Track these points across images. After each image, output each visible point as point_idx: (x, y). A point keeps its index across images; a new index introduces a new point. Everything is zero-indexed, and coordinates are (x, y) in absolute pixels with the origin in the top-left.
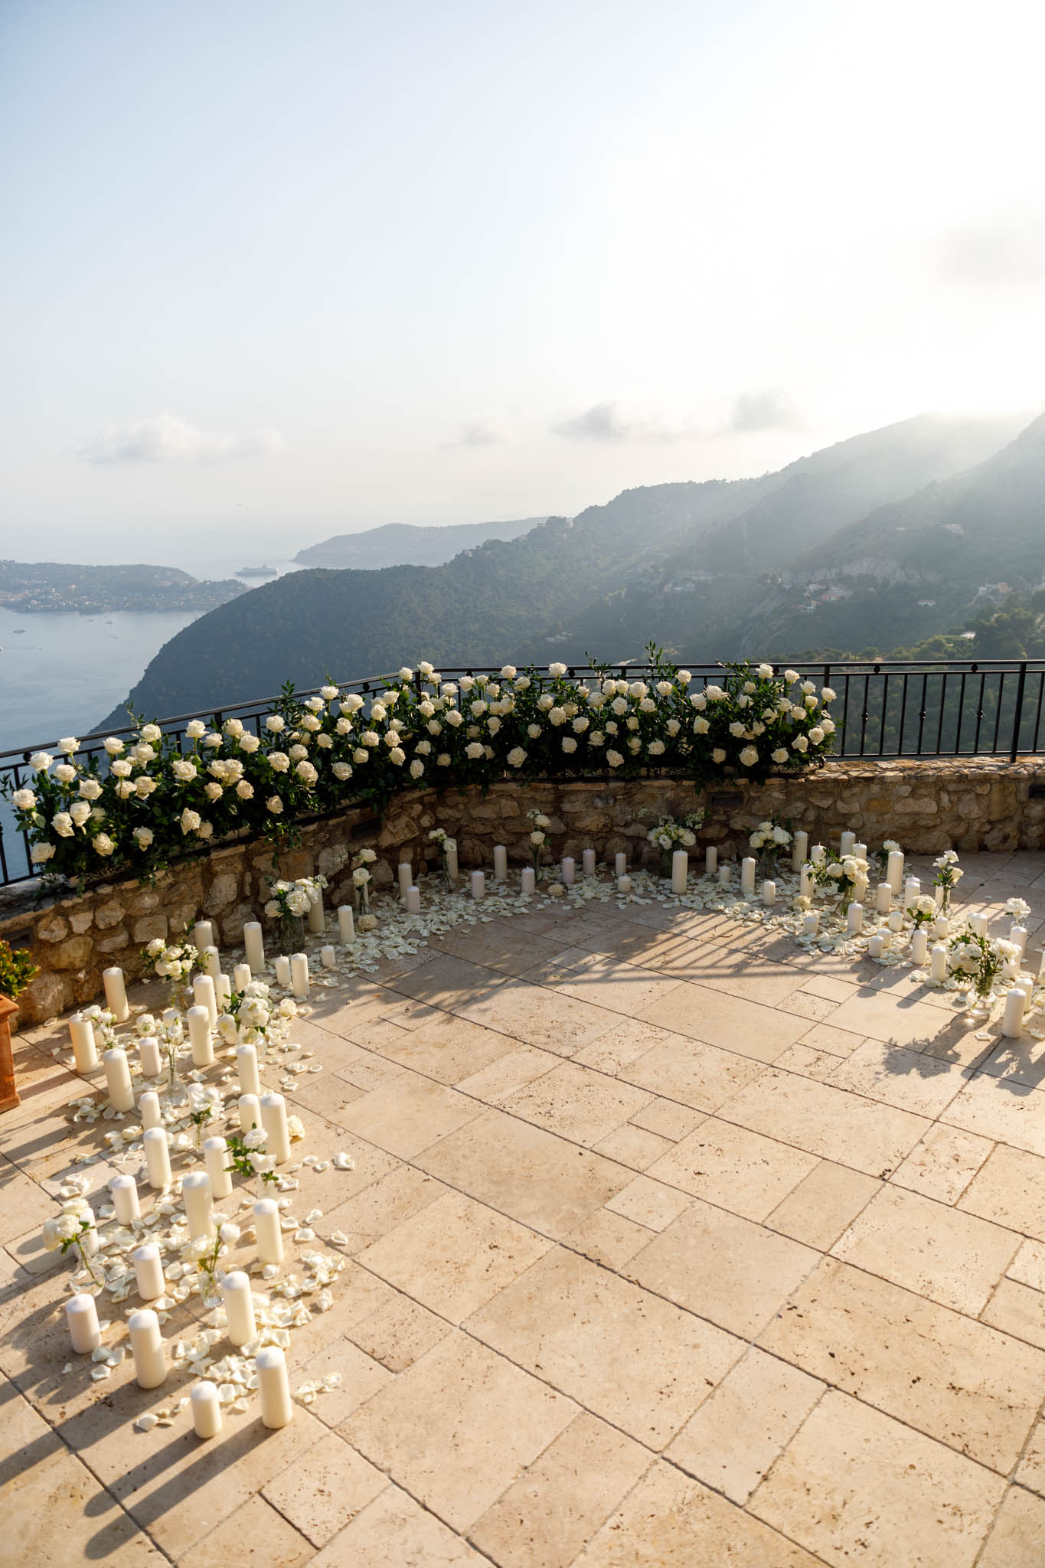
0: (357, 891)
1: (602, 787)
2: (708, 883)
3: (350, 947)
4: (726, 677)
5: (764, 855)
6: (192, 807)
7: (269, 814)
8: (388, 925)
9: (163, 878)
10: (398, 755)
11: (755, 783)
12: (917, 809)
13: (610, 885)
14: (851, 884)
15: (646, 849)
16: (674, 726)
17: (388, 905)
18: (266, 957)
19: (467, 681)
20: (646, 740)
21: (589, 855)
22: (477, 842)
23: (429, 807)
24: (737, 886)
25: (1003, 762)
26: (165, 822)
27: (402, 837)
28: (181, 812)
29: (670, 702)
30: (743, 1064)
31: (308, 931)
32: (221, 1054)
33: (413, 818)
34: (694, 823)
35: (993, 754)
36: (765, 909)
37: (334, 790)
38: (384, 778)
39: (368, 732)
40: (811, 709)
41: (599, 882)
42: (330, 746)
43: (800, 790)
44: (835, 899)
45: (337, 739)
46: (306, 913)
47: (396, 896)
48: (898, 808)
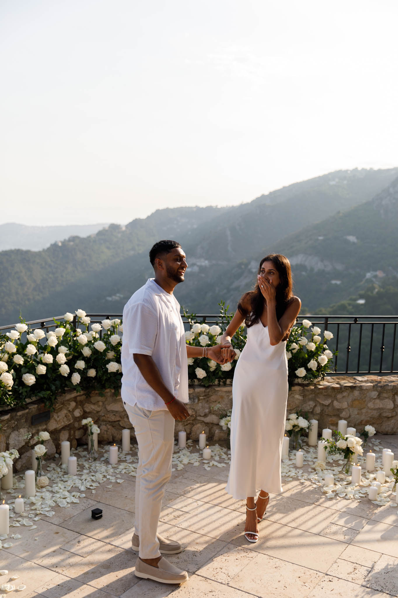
0: (36, 460)
3: (33, 499)
5: (292, 436)
8: (57, 483)
10: (65, 370)
12: (381, 406)
13: (197, 454)
14: (352, 453)
15: (217, 431)
17: (54, 469)
19: (107, 323)
22: (109, 427)
23: (80, 404)
27: (63, 423)
30: (308, 573)
31: (3, 489)
33: (69, 411)
36: (298, 470)
37: (22, 392)
38: (54, 384)
39: (46, 354)
40: (318, 343)
41: (191, 452)
42: (22, 363)
43: (311, 394)
44: (341, 462)
45: (26, 358)
46: (4, 476)
47: (60, 464)
48: (371, 405)
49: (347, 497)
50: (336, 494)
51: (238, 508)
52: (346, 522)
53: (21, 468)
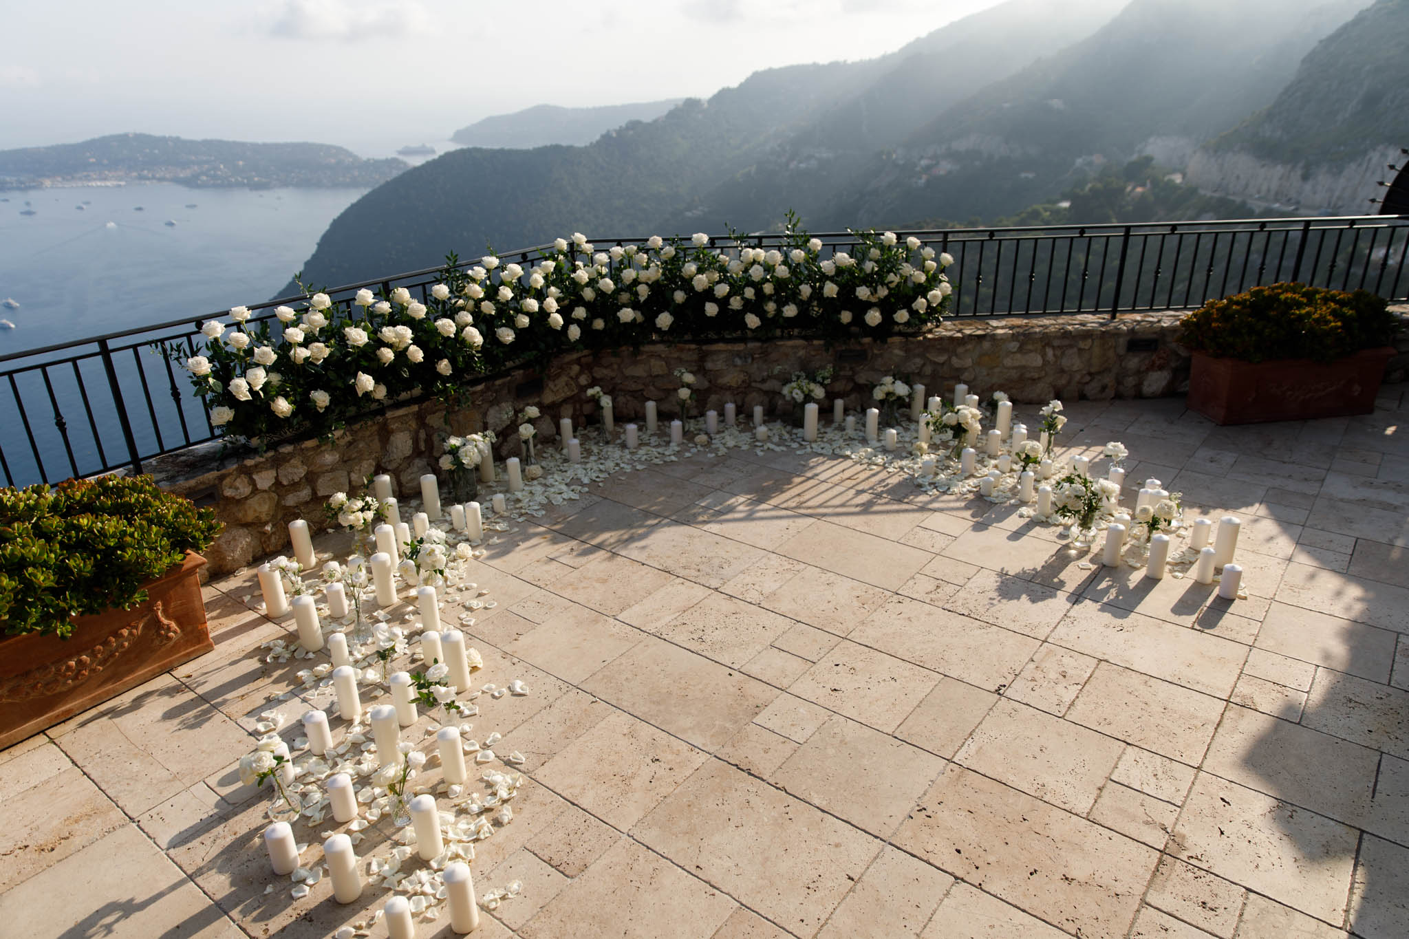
0: (522, 444)
1: (740, 347)
2: (836, 431)
3: (519, 495)
4: (853, 245)
5: (886, 407)
6: (365, 372)
7: (439, 376)
8: (553, 473)
9: (342, 437)
10: (557, 320)
11: (879, 342)
12: (1024, 363)
13: (749, 434)
14: (965, 431)
15: (780, 402)
16: (806, 290)
17: (552, 456)
18: (442, 505)
19: (618, 250)
20: (781, 303)
21: (730, 408)
22: (629, 398)
23: (586, 368)
24: (861, 434)
25: (1106, 318)
26: (340, 384)
27: (563, 395)
28: (355, 376)
29: (803, 269)
30: (871, 592)
31: (480, 481)
32: (404, 594)
33: (571, 378)
34: (824, 378)
35: (1096, 312)
36: (887, 454)
37: (497, 355)
38: (543, 342)
39: (529, 298)
40: (931, 273)
41: (740, 432)
42: (493, 312)
43: (919, 347)
44: (950, 443)
45: (499, 306)
46: (478, 466)
47: (559, 448)
48: (1008, 361)
53: (502, 455)
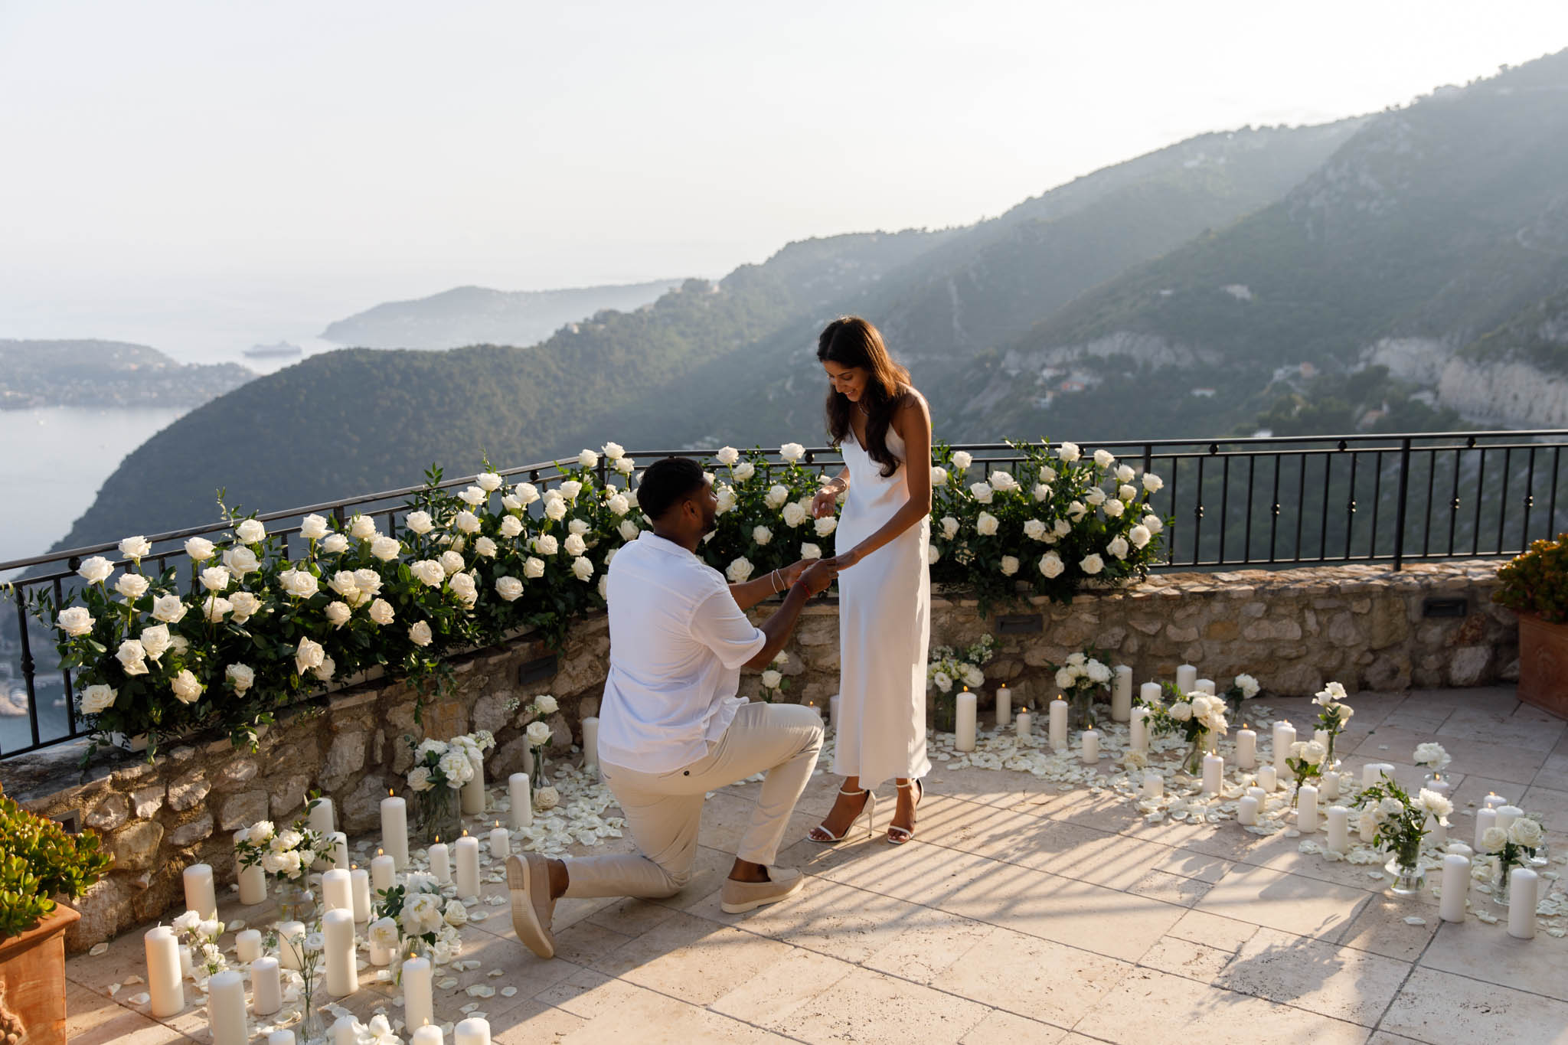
0: (531, 755)
2: (1003, 737)
3: (528, 831)
4: (1014, 461)
5: (1075, 699)
6: (310, 637)
7: (411, 646)
8: (576, 800)
9: (267, 737)
10: (583, 567)
11: (1058, 603)
12: (1273, 634)
14: (1204, 729)
16: (951, 526)
17: (569, 774)
18: (411, 848)
24: (1043, 740)
25: (1384, 570)
26: (272, 656)
27: (584, 682)
28: (296, 643)
29: (942, 495)
30: (1098, 963)
31: (465, 814)
32: (368, 978)
33: (598, 656)
34: (980, 656)
35: (1370, 561)
36: (1086, 769)
37: (496, 616)
38: (563, 600)
39: (543, 535)
40: (1130, 501)
42: (493, 554)
43: (1117, 610)
44: (1181, 752)
45: (502, 544)
46: (466, 784)
47: (581, 765)
48: (1249, 632)
49: (1190, 820)
50: (1168, 814)
51: (955, 844)
52: (1186, 868)
53: (500, 774)
